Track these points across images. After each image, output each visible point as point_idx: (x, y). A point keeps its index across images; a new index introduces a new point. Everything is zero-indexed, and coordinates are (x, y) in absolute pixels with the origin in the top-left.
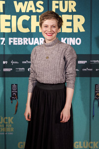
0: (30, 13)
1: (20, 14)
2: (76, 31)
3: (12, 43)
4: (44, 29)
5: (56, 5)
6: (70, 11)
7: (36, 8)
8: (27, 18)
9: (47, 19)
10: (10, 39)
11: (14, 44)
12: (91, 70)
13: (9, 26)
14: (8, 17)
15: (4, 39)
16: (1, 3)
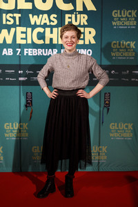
0: (45, 26)
1: (35, 26)
2: (87, 43)
3: (27, 54)
5: (69, 18)
6: (82, 24)
7: (50, 21)
8: (41, 30)
10: (25, 50)
11: (29, 54)
13: (25, 37)
14: (24, 29)
15: (19, 50)
16: (17, 16)
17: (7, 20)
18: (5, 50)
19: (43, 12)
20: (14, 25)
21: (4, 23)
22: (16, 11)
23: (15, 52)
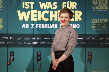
0: (49, 10)
1: (43, 10)
2: (76, 20)
3: (38, 27)
5: (65, 4)
6: (73, 8)
7: (53, 6)
8: (47, 12)
10: (37, 24)
11: (40, 27)
12: (86, 43)
13: (37, 17)
15: (33, 25)
16: (32, 3)
17: (25, 6)
18: (24, 25)
20: (30, 9)
21: (23, 7)
23: (30, 26)
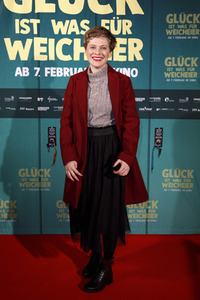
0: (73, 36)
1: (59, 36)
2: (131, 59)
3: (49, 75)
4: (90, 51)
5: (107, 24)
6: (124, 33)
7: (80, 29)
8: (68, 41)
9: (95, 37)
10: (46, 69)
11: (52, 75)
12: (151, 109)
13: (46, 52)
14: (44, 40)
15: (38, 69)
16: (35, 22)
17: (21, 28)
18: (18, 69)
19: (70, 17)
20: (31, 35)
21: (17, 31)
22: (33, 15)
23: (32, 72)
